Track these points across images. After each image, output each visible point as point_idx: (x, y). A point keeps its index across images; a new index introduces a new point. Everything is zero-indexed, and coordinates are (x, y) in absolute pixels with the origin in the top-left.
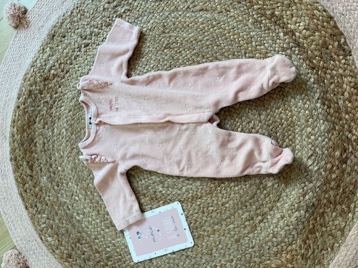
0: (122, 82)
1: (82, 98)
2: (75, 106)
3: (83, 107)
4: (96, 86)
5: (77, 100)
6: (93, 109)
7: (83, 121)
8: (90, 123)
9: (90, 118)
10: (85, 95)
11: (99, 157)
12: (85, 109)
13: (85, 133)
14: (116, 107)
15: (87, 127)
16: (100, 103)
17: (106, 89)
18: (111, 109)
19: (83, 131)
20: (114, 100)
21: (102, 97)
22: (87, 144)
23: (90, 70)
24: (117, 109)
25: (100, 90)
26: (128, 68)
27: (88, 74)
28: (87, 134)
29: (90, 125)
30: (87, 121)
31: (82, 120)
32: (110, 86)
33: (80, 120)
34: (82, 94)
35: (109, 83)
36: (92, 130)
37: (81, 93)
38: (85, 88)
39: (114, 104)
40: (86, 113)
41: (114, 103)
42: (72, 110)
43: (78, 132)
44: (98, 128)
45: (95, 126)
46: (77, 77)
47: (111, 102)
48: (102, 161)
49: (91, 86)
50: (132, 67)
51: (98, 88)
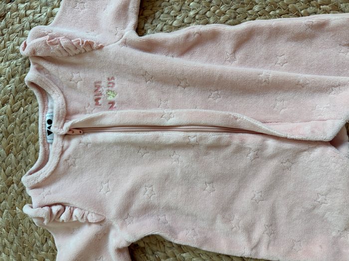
0: (125, 43)
1: (31, 75)
2: (17, 92)
3: (34, 94)
4: (65, 50)
5: (22, 81)
6: (56, 101)
7: (33, 125)
8: (49, 133)
9: (50, 122)
10: (39, 69)
11: (67, 209)
12: (39, 101)
13: (37, 151)
14: (111, 98)
15: (40, 140)
16: (73, 87)
17: (87, 59)
18: (97, 104)
19: (32, 148)
20: (104, 84)
21: (77, 75)
22: (40, 179)
23: (52, 15)
24: (112, 103)
25: (73, 60)
26: (139, 16)
27: (47, 23)
28: (41, 154)
29: (49, 137)
30: (42, 127)
31: (31, 122)
32: (98, 52)
33: (27, 123)
34: (32, 67)
35: (95, 46)
36: (52, 149)
37: (30, 65)
38: (38, 54)
39: (104, 92)
40: (40, 108)
41: (104, 89)
42: (10, 101)
43: (22, 149)
44: (66, 143)
45: (60, 139)
46: (23, 30)
47: (97, 86)
48: (74, 219)
49: (53, 50)
50: (146, 13)
51: (69, 56)
